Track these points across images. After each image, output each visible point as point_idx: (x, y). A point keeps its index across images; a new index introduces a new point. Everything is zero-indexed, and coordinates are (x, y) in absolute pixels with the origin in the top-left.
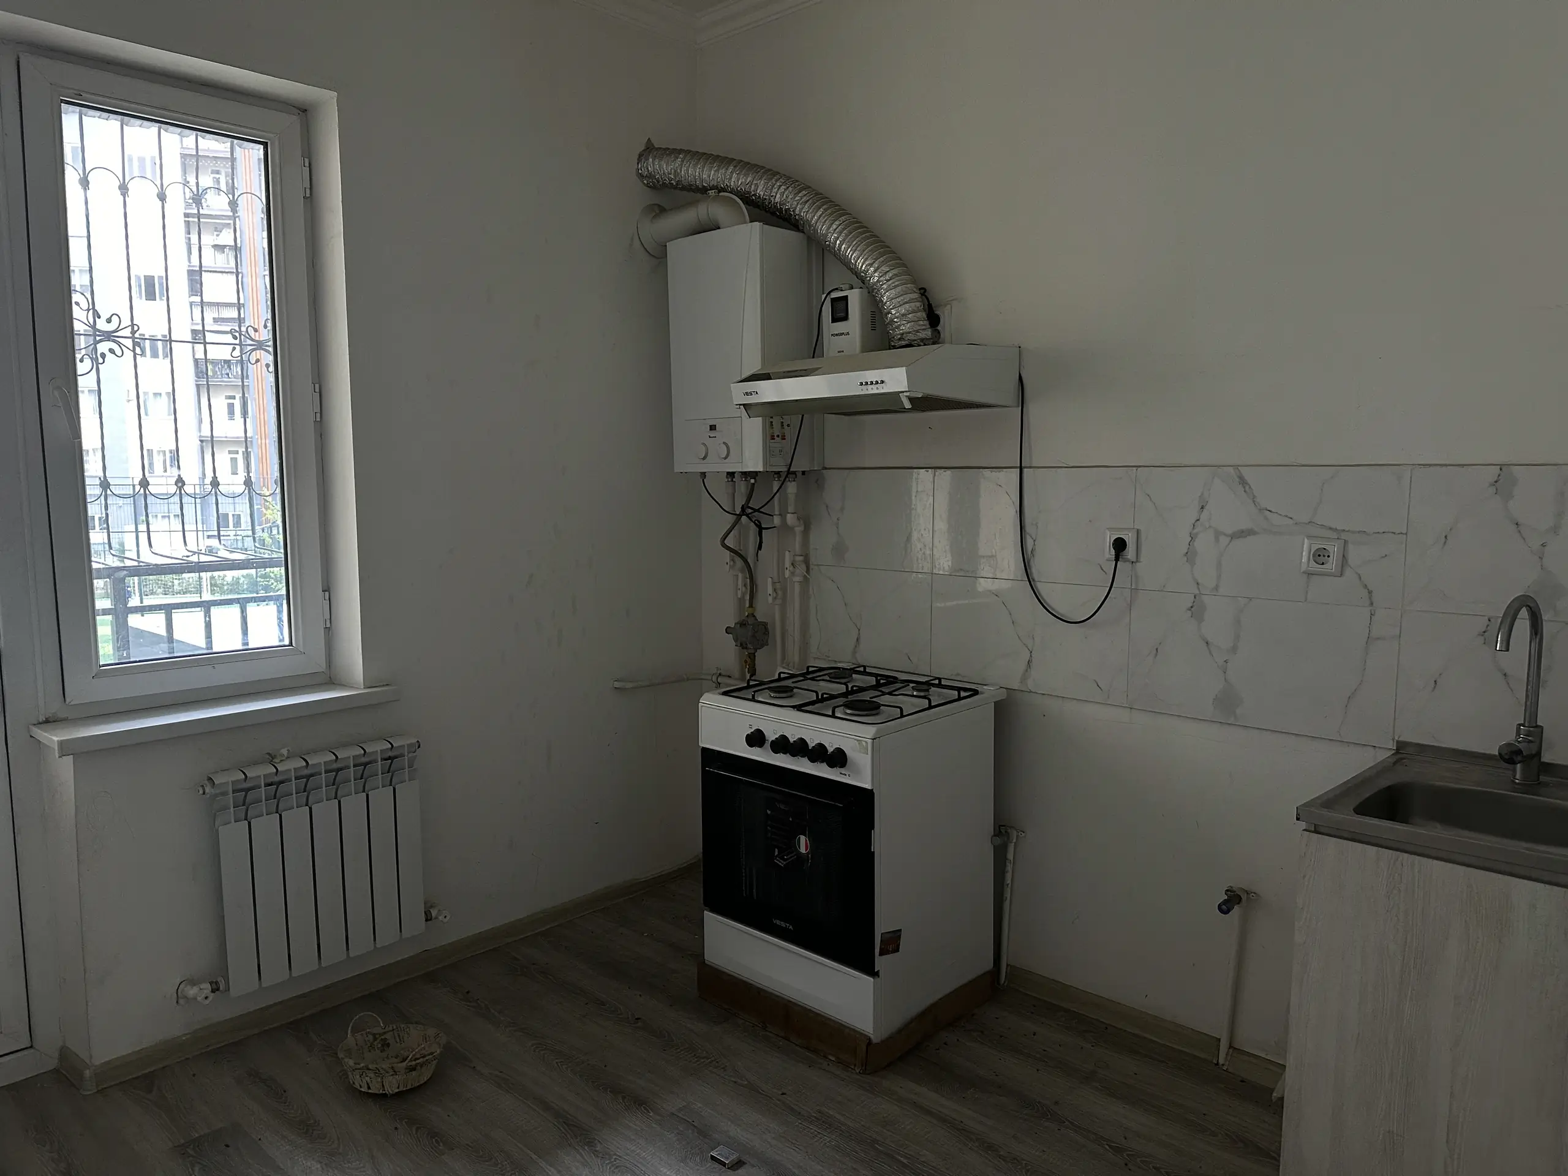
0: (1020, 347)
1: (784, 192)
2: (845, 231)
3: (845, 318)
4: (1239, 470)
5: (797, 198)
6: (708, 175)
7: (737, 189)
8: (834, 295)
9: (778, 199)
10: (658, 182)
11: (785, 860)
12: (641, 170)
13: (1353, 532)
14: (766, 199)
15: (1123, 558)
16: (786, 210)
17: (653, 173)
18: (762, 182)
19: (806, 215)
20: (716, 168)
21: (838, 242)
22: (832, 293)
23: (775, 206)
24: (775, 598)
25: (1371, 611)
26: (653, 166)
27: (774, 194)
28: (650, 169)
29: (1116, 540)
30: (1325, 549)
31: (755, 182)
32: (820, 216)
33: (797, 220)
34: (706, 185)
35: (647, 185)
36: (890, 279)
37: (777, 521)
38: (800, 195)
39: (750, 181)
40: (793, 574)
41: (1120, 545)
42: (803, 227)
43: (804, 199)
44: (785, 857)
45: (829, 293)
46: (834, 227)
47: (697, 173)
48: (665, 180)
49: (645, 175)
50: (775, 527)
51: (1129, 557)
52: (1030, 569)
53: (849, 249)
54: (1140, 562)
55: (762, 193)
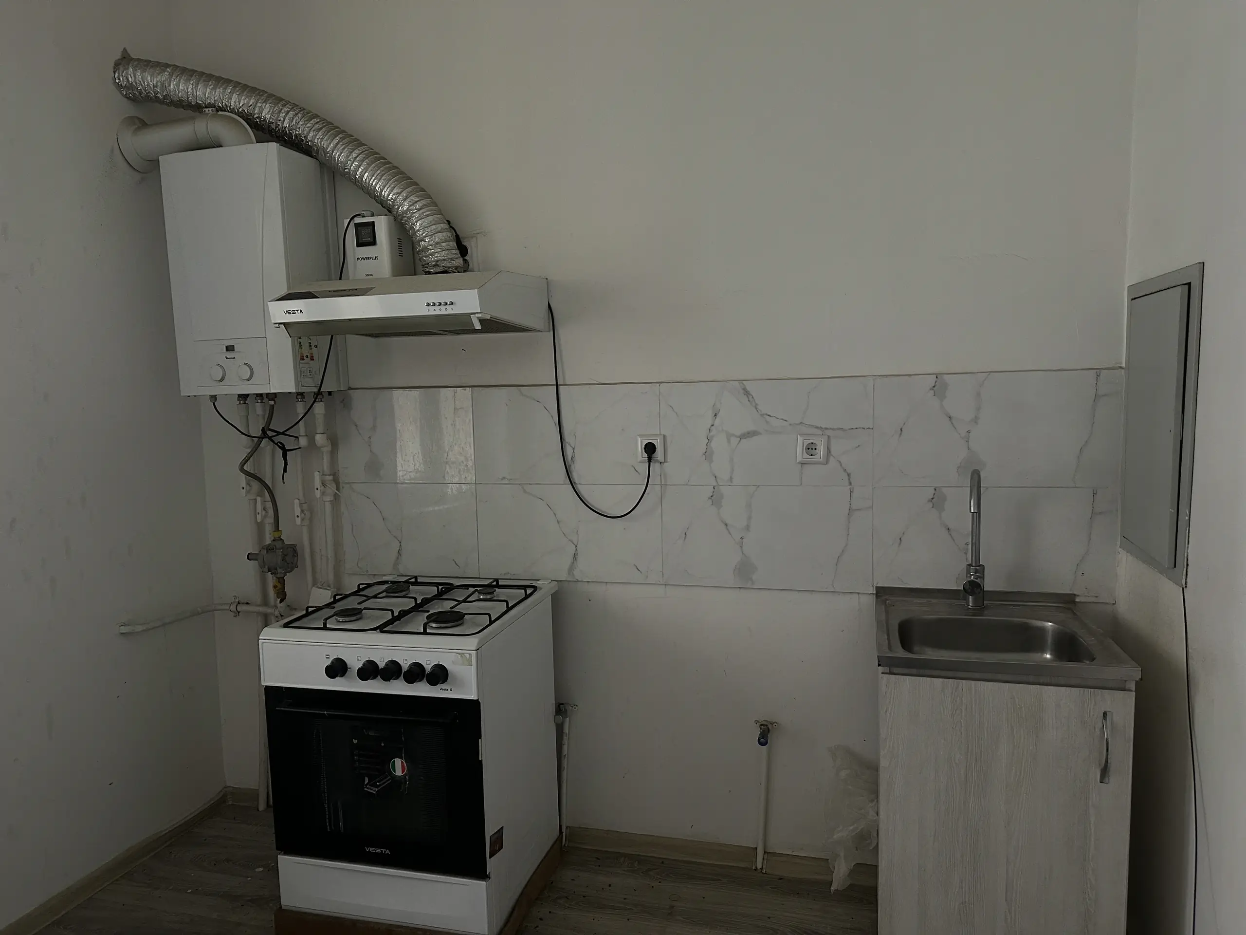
0: (547, 279)
1: (293, 118)
2: (367, 160)
3: (373, 243)
4: (743, 384)
5: (309, 125)
6: (203, 93)
7: (238, 110)
8: (358, 220)
9: (286, 124)
10: (140, 93)
11: (377, 786)
12: (119, 79)
13: (833, 429)
14: (272, 123)
15: (653, 460)
16: (296, 136)
17: (134, 83)
18: (268, 105)
19: (321, 142)
20: (212, 86)
21: (360, 170)
22: (355, 219)
23: (283, 131)
24: (303, 520)
25: (850, 489)
26: (135, 77)
27: (282, 119)
28: (130, 79)
29: (646, 445)
30: (812, 443)
31: (259, 105)
32: (337, 144)
33: (311, 147)
34: (201, 102)
35: (126, 96)
36: (421, 209)
37: (303, 442)
38: (311, 122)
39: (253, 103)
40: (323, 493)
41: (650, 449)
42: (317, 153)
43: (317, 126)
44: (378, 784)
45: (352, 219)
46: (354, 155)
47: (189, 90)
48: (149, 92)
49: (123, 85)
50: (300, 448)
51: (658, 458)
52: (571, 473)
53: (373, 178)
54: (667, 462)
55: (268, 116)
